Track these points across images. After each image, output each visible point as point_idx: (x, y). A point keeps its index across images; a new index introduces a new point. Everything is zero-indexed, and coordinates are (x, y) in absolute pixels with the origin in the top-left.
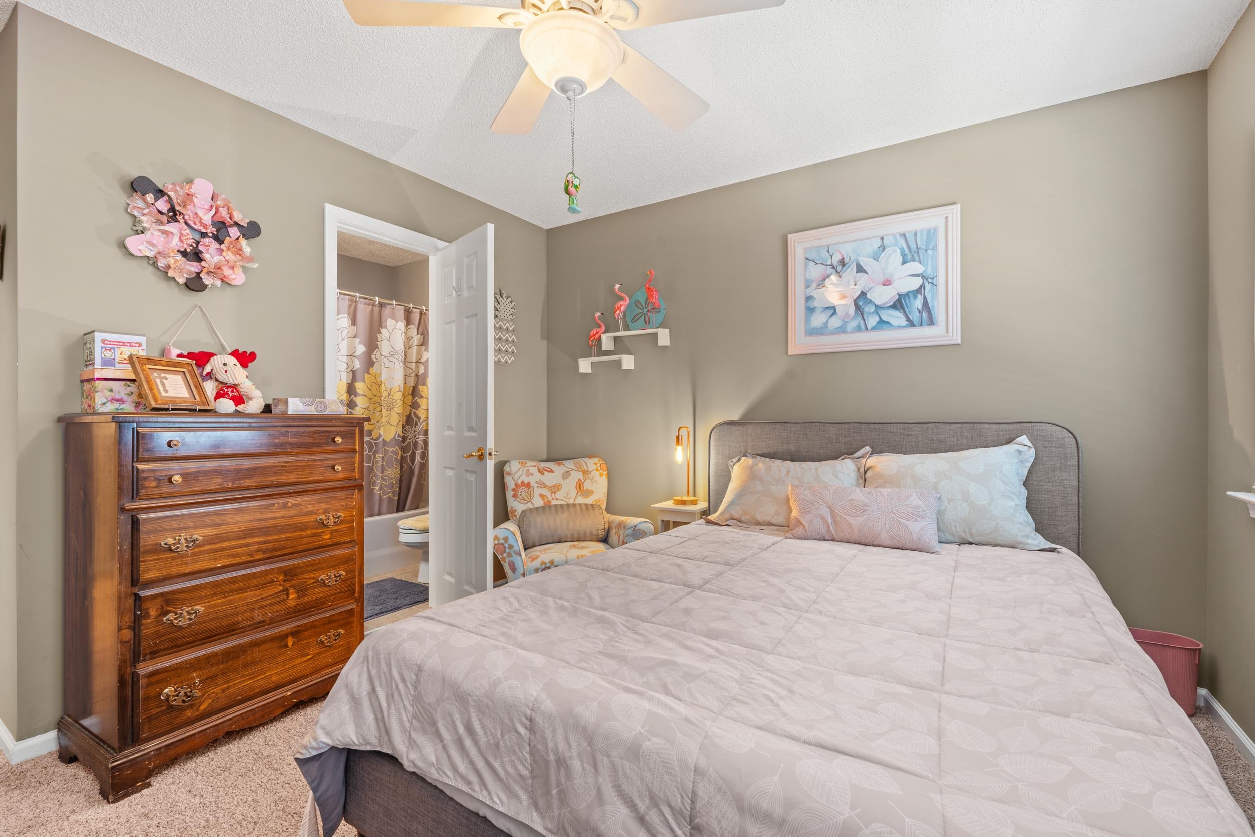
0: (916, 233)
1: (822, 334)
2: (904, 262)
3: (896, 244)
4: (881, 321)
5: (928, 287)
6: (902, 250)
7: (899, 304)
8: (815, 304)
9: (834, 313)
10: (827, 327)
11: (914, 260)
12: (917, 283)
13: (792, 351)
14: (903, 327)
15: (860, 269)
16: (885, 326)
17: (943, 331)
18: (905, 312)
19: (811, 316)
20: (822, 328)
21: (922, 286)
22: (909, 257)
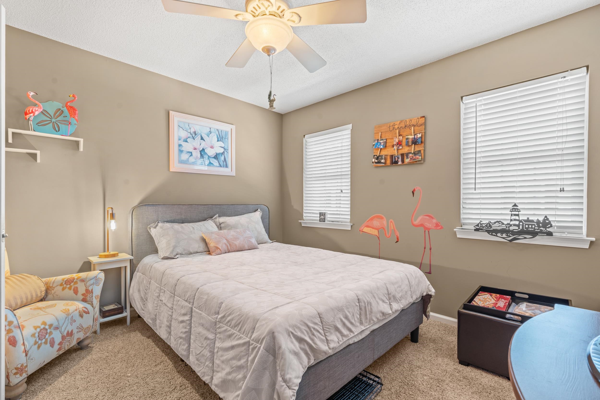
0: (222, 131)
1: (186, 164)
2: (218, 141)
3: (215, 132)
4: (210, 163)
5: (226, 153)
6: (217, 135)
7: (216, 157)
8: (183, 149)
9: (192, 155)
10: (189, 161)
11: (221, 141)
12: (222, 150)
13: (172, 170)
14: (218, 166)
15: (202, 139)
16: (212, 165)
17: (230, 170)
18: (218, 161)
19: (181, 154)
20: (186, 161)
21: (224, 152)
22: (219, 139)
